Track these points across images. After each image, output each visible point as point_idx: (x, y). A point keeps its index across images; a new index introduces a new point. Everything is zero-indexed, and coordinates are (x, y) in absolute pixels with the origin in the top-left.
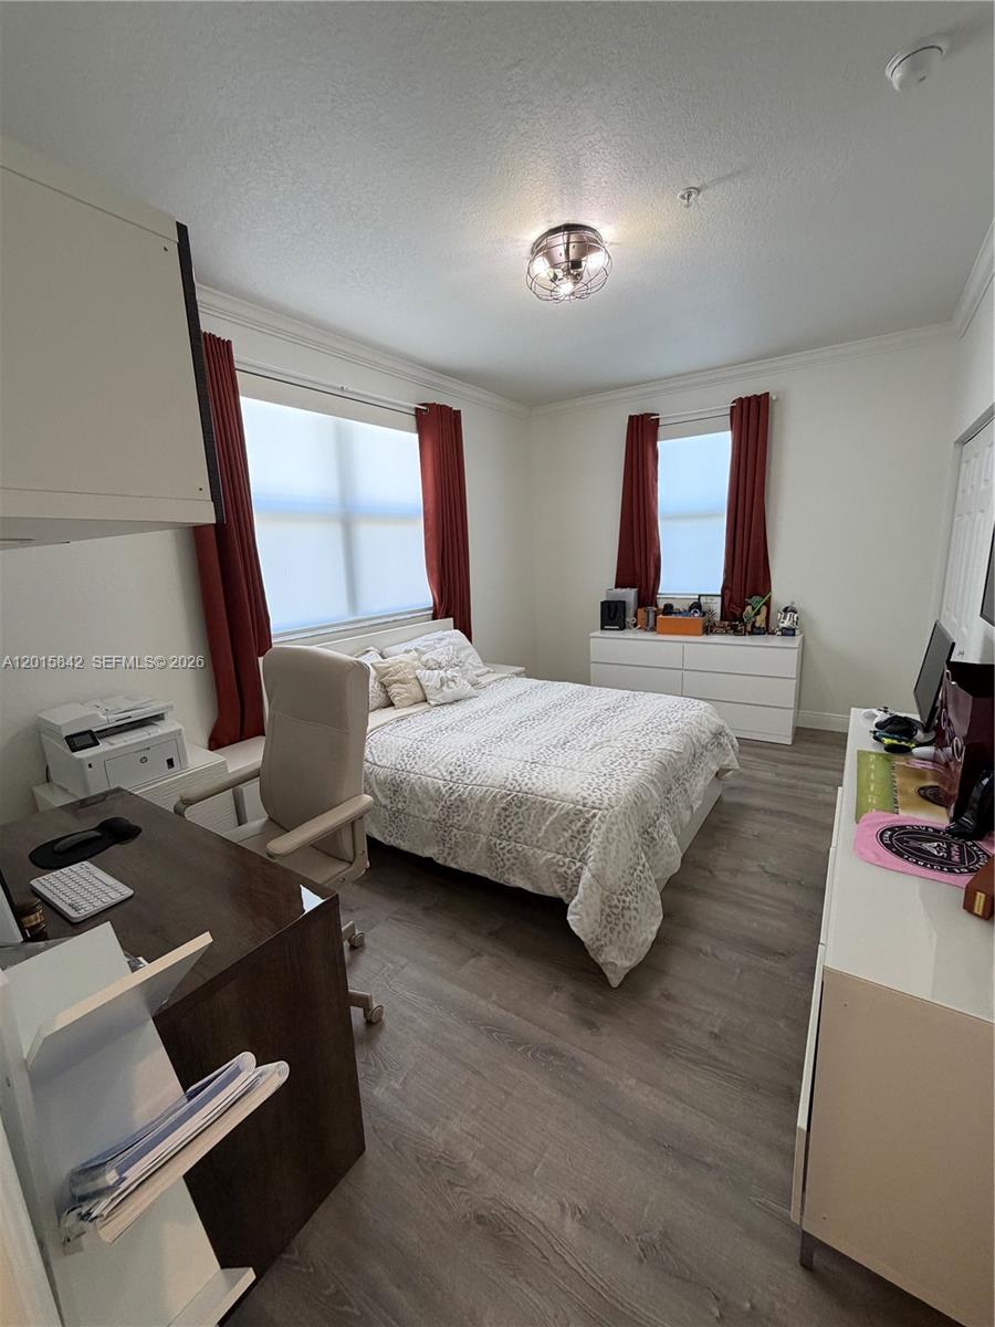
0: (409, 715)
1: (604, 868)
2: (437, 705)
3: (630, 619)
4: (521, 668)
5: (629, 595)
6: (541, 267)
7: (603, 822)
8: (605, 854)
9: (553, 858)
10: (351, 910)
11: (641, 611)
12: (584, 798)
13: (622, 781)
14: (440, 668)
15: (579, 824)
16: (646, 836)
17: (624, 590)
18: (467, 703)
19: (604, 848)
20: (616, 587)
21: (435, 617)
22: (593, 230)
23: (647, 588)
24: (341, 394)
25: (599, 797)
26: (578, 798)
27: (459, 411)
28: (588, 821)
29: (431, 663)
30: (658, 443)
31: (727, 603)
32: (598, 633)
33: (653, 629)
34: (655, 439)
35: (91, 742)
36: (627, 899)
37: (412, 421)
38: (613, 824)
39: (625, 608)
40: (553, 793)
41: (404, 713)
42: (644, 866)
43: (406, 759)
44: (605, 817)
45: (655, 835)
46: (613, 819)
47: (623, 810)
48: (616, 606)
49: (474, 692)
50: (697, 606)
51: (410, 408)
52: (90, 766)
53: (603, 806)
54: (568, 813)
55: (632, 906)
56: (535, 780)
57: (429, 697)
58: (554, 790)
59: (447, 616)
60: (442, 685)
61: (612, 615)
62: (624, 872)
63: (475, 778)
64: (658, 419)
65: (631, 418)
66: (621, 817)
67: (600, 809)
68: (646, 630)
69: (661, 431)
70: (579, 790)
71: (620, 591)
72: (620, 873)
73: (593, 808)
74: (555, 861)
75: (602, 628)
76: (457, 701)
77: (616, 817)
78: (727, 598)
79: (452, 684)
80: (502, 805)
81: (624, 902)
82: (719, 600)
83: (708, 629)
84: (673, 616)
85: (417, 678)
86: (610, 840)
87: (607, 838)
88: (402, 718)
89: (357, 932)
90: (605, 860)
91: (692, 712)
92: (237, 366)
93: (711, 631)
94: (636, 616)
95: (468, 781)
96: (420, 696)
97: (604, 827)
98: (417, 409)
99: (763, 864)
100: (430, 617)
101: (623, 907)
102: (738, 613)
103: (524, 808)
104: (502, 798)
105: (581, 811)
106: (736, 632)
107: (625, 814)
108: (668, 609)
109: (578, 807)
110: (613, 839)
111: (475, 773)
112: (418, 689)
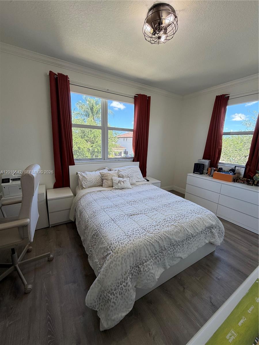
0: (103, 190)
1: (103, 278)
2: (115, 189)
3: (205, 171)
4: (159, 181)
5: (207, 162)
6: (149, 29)
7: (111, 258)
8: (106, 272)
9: (97, 262)
10: (60, 247)
11: (210, 169)
12: (111, 244)
13: (132, 241)
14: (123, 177)
15: (106, 254)
16: (137, 268)
17: (205, 160)
18: (126, 190)
19: (107, 270)
20: (203, 159)
21: (134, 161)
22: (168, 5)
23: (214, 161)
24: (107, 92)
25: (116, 246)
26: (110, 243)
27: (150, 97)
28: (108, 255)
29: (121, 175)
30: (227, 107)
31: (247, 172)
32: (192, 174)
33: (212, 176)
34: (226, 104)
35: (8, 181)
36: (111, 297)
37: (133, 100)
38: (114, 260)
39: (204, 167)
40: (105, 236)
41: (101, 190)
42: (127, 284)
43: (87, 205)
44: (112, 256)
45: (142, 270)
46: (115, 259)
47: (123, 256)
48: (200, 166)
49: (131, 186)
50: (233, 170)
51: (132, 96)
52: (4, 188)
53: (114, 251)
54: (105, 247)
55: (112, 300)
56: (104, 228)
57: (114, 186)
58: (106, 235)
59: (138, 161)
60: (119, 183)
61: (198, 169)
62: (112, 284)
63: (94, 219)
64: (229, 96)
65: (217, 96)
66: (120, 259)
67: (113, 252)
68: (210, 176)
69: (229, 101)
70: (112, 239)
71: (204, 160)
72: (109, 284)
73: (112, 250)
74: (97, 264)
75: (194, 173)
76: (123, 189)
77: (117, 258)
78: (248, 169)
79: (122, 183)
80: (94, 233)
81: (109, 297)
82: (243, 169)
83: (235, 180)
84: (221, 173)
85: (112, 179)
86: (110, 267)
87: (110, 266)
88: (100, 191)
89: (51, 256)
90: (106, 276)
91: (199, 216)
92: (70, 83)
93: (236, 181)
94: (208, 170)
95: (92, 220)
96: (111, 185)
97: (110, 260)
98: (135, 96)
99: (212, 296)
100: (132, 160)
101: (108, 299)
102: (252, 176)
103: (98, 237)
104: (95, 231)
105: (108, 249)
106: (248, 183)
107: (122, 258)
108: (220, 170)
109: (108, 247)
110: (112, 267)
111: (95, 217)
112: (111, 182)
